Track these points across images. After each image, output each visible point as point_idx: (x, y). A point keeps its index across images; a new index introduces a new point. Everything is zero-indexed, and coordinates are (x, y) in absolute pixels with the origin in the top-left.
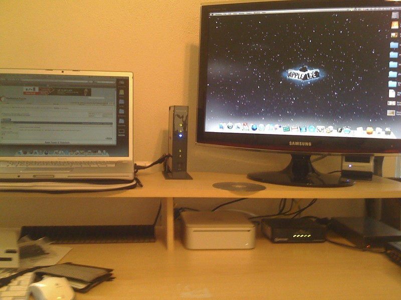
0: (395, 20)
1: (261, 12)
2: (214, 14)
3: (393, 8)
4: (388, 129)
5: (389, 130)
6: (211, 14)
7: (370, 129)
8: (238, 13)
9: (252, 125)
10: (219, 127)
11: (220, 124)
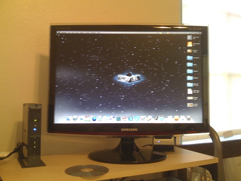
0: (190, 41)
1: (97, 32)
2: (61, 32)
3: (188, 33)
4: (188, 117)
5: (190, 117)
6: (58, 32)
7: (176, 117)
8: (79, 32)
9: (92, 116)
10: (66, 119)
11: (67, 117)
